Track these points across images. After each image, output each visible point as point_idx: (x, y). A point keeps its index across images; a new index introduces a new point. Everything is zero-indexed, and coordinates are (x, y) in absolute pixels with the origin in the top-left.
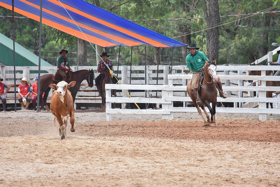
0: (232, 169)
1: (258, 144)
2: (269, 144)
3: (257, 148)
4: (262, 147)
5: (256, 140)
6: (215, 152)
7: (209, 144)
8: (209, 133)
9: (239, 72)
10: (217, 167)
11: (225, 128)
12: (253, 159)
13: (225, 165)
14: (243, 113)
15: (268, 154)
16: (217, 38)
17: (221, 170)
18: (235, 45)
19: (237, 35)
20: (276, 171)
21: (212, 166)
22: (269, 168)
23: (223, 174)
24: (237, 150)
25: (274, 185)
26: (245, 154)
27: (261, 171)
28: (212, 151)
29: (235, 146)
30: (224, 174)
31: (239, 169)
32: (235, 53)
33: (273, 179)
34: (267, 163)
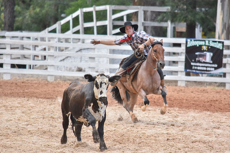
0: (21, 122)
1: (45, 101)
2: (55, 101)
3: (44, 105)
4: (48, 104)
5: (44, 97)
6: (7, 108)
7: (2, 101)
8: (3, 91)
9: (31, 38)
10: (8, 121)
11: (17, 87)
12: (40, 113)
13: (15, 119)
14: (34, 75)
15: (53, 110)
16: (13, 8)
17: (11, 123)
18: (30, 14)
19: (32, 6)
20: (59, 125)
21: (4, 120)
22: (52, 122)
23: (12, 127)
24: (26, 106)
25: (56, 137)
26: (33, 109)
27: (46, 124)
28: (4, 106)
29: (25, 103)
30: (14, 126)
31: (27, 122)
32: (29, 22)
33: (55, 131)
34: (52, 117)
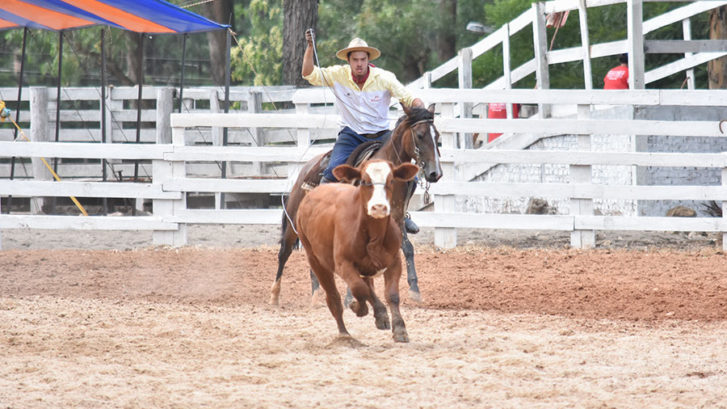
1: (435, 314)
2: (466, 315)
3: (431, 329)
4: (445, 325)
5: (428, 303)
7: (294, 318)
8: (293, 286)
10: (319, 385)
13: (341, 378)
15: (464, 345)
16: (314, 8)
17: (330, 393)
18: (363, 27)
19: (368, 1)
21: (305, 382)
22: (465, 385)
27: (443, 393)
28: (302, 336)
31: (381, 389)
